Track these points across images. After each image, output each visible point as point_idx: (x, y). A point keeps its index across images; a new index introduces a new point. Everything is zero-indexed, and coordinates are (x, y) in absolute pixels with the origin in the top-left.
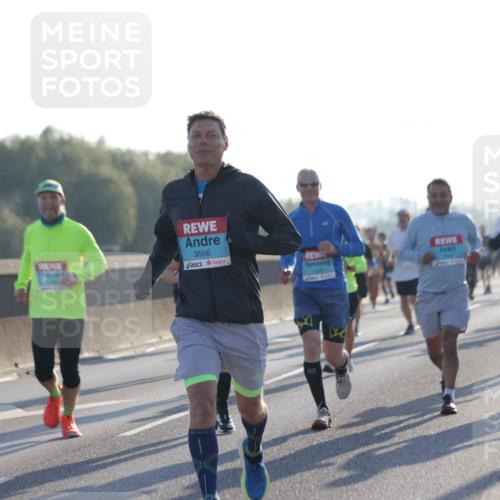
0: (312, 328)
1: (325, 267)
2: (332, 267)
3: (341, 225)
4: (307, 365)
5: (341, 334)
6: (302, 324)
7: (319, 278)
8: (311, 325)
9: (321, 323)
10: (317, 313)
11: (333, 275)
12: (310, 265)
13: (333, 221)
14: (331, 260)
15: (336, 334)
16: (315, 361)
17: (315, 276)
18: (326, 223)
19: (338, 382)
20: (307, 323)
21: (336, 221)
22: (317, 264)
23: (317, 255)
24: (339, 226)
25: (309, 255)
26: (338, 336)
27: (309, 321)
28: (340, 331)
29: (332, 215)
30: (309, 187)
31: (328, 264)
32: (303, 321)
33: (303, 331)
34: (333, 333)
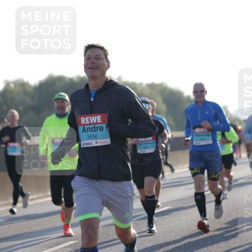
0: (199, 173)
1: (206, 137)
2: (210, 137)
3: (216, 114)
4: (196, 194)
5: (216, 176)
6: (193, 172)
7: (203, 143)
8: (199, 172)
9: (206, 171)
10: (203, 165)
11: (211, 142)
12: (198, 136)
13: (212, 112)
14: (210, 133)
15: (213, 176)
16: (201, 191)
17: (200, 142)
18: (207, 112)
19: (215, 209)
20: (196, 171)
21: (213, 111)
22: (202, 135)
23: (202, 130)
24: (215, 114)
25: (197, 130)
26: (214, 178)
27: (197, 170)
28: (215, 174)
29: (211, 108)
30: (199, 93)
31: (208, 135)
32: (194, 170)
33: (194, 175)
34: (212, 176)
